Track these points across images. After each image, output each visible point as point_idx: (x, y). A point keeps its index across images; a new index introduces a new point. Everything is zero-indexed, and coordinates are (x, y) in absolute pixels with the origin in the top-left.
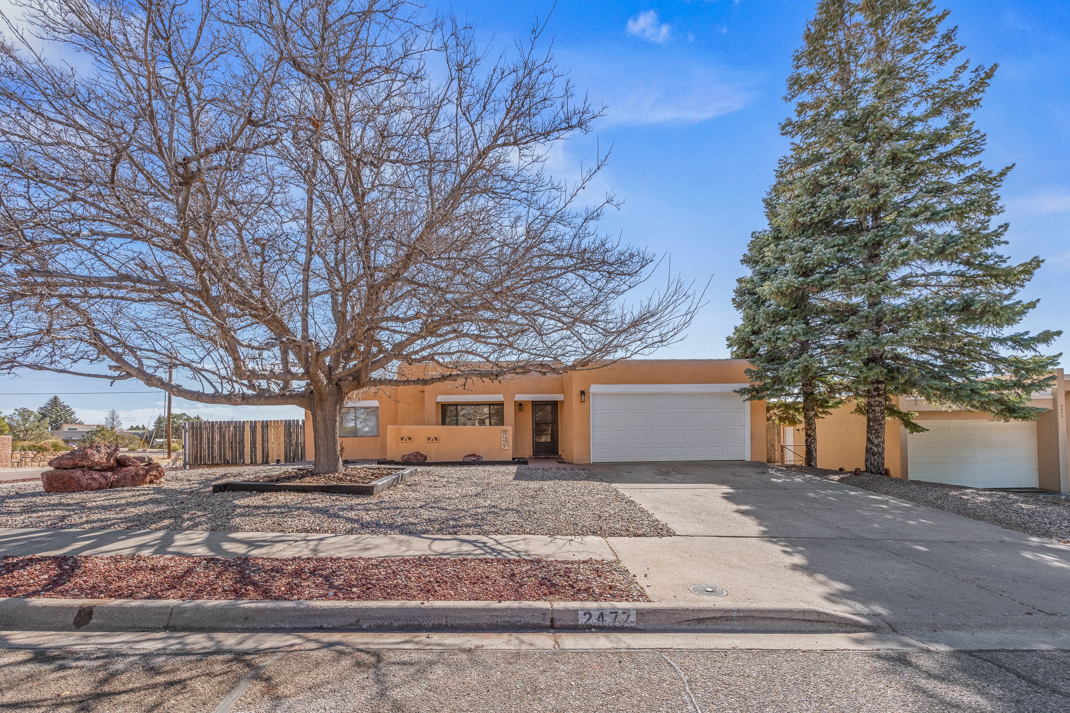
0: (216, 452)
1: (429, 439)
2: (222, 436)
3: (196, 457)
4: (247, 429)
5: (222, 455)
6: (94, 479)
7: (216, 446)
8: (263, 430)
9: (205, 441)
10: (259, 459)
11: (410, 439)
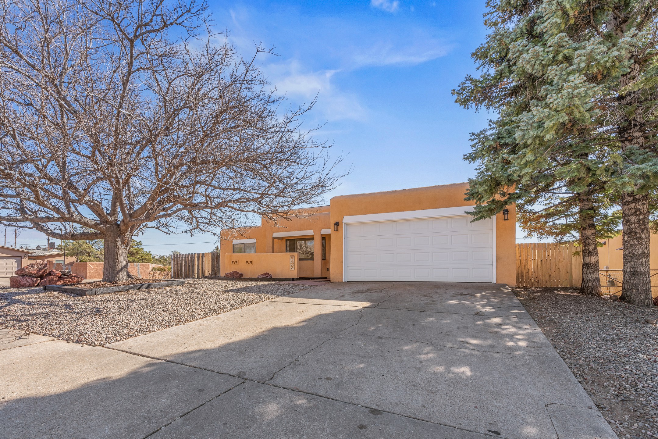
0: (183, 271)
1: (247, 262)
2: (186, 262)
3: (176, 274)
4: (196, 256)
5: (186, 273)
6: (27, 281)
7: (183, 269)
8: (202, 259)
9: (179, 265)
10: (201, 276)
11: (237, 262)
